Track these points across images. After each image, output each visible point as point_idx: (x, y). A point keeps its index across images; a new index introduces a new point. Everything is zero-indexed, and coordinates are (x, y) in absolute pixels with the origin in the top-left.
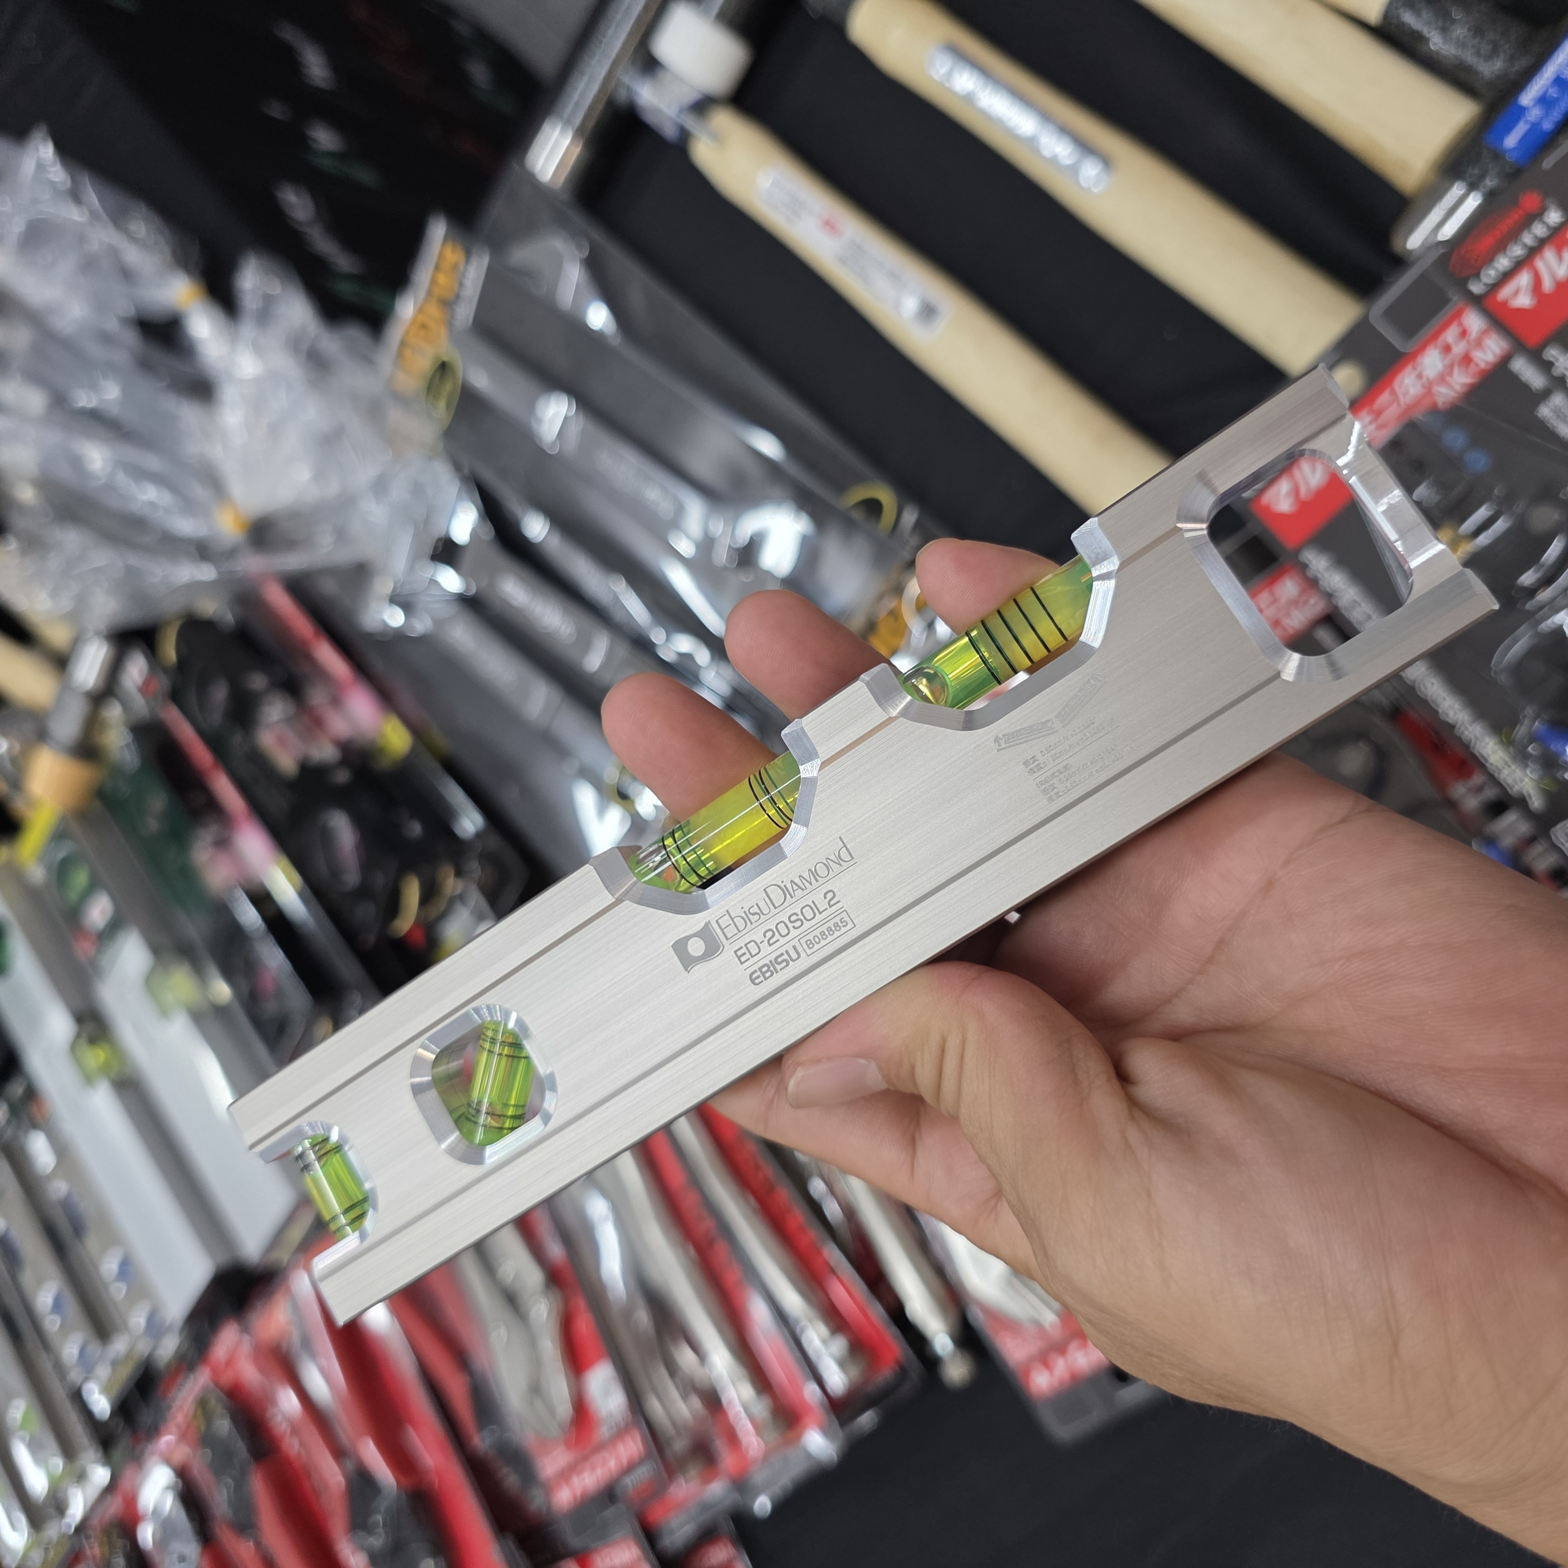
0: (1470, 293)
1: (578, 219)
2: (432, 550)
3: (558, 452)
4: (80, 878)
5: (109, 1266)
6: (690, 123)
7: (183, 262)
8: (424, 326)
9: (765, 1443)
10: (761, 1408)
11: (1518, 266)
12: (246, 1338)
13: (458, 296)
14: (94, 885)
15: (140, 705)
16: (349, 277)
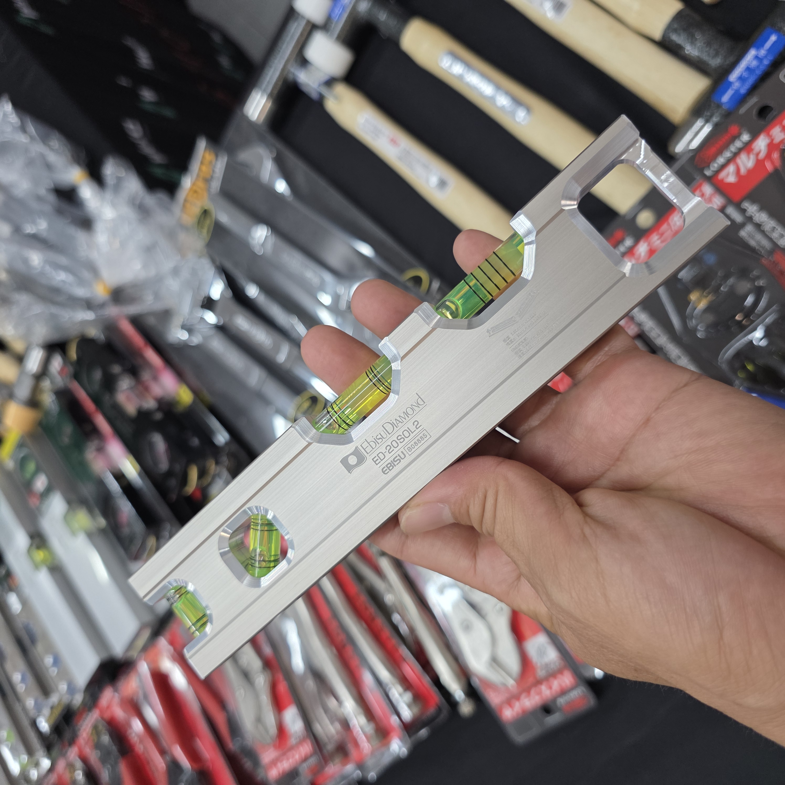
0: (705, 176)
1: (270, 138)
2: (201, 303)
3: (262, 254)
4: (31, 467)
5: (49, 660)
6: (324, 91)
7: (77, 160)
8: (196, 192)
9: (372, 746)
10: (370, 728)
11: (729, 162)
12: (116, 695)
13: (212, 177)
14: (38, 470)
15: (60, 382)
16: (160, 166)
